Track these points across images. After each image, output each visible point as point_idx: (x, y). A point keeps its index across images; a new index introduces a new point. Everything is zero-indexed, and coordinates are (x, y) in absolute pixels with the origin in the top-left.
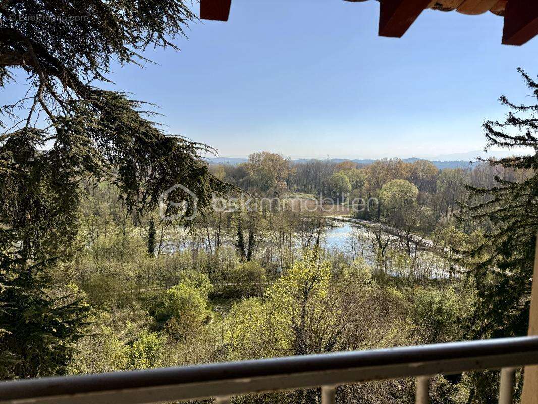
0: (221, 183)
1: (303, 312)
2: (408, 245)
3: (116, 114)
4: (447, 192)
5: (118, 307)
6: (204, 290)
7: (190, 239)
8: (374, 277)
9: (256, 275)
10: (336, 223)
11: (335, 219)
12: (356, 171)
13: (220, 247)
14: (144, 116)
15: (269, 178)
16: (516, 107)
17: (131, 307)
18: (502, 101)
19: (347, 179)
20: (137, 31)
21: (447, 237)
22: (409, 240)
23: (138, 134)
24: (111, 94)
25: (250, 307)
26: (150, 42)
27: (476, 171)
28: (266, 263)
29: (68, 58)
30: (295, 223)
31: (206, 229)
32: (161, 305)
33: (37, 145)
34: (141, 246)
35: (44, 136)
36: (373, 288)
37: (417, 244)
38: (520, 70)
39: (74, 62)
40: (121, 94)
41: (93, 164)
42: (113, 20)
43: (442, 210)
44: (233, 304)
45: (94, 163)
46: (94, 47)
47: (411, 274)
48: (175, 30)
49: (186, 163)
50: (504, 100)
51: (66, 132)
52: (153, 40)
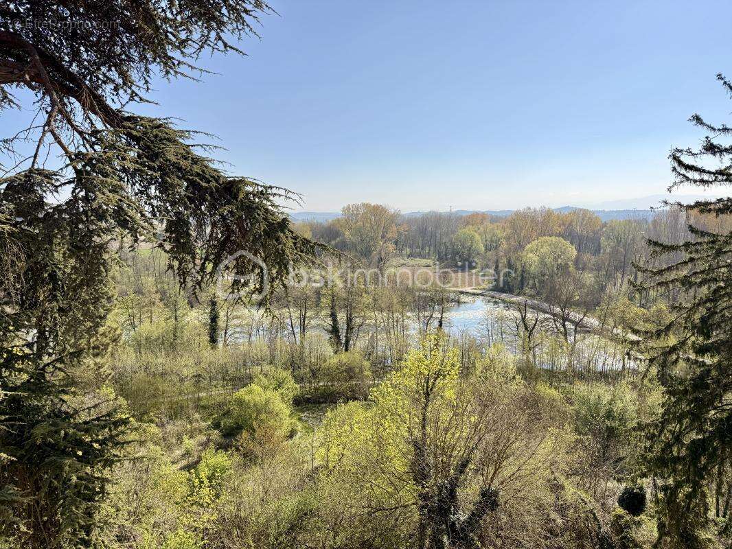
0: (308, 242)
1: (424, 419)
2: (564, 326)
3: (159, 148)
4: (615, 252)
5: (171, 418)
6: (287, 392)
7: (267, 322)
8: (519, 370)
9: (357, 371)
10: (464, 298)
11: (462, 293)
12: (490, 226)
13: (307, 334)
14: (198, 152)
15: (372, 239)
16: (715, 130)
17: (188, 418)
18: (694, 122)
19: (477, 237)
20: (185, 31)
21: (618, 314)
22: (565, 319)
23: (191, 175)
24: (151, 121)
25: (350, 415)
26: (205, 46)
27: (655, 222)
28: (370, 354)
29: (91, 74)
30: (409, 298)
31: (287, 310)
32: (227, 414)
33: (48, 193)
34: (199, 335)
35: (57, 180)
36: (518, 386)
37: (577, 324)
38: (720, 77)
39: (98, 79)
40: (165, 121)
41: (128, 218)
42: (151, 16)
43: (609, 276)
44: (327, 411)
45: (129, 216)
46: (126, 56)
47: (569, 365)
48: (240, 27)
49: (259, 215)
50: (698, 119)
51: (88, 173)
52: (209, 42)
